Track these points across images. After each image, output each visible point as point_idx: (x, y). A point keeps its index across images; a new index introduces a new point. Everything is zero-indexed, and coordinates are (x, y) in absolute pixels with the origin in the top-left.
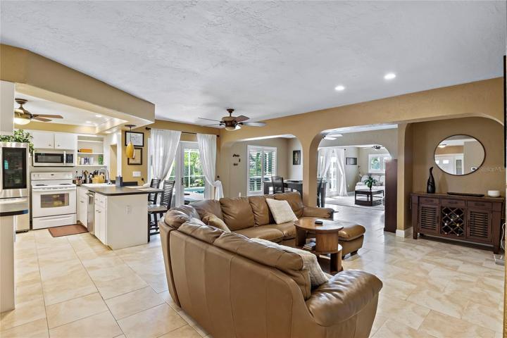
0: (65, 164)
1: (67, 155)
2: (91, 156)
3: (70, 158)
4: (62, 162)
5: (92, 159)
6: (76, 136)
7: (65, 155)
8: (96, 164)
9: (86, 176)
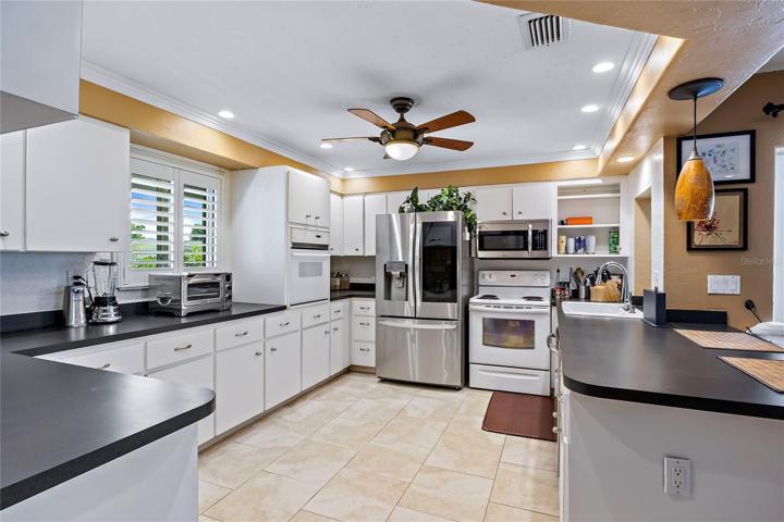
0: (529, 253)
1: (534, 232)
2: (591, 231)
3: (541, 240)
4: (526, 248)
5: (592, 240)
6: (553, 187)
7: (530, 233)
8: (604, 253)
9: (578, 281)
